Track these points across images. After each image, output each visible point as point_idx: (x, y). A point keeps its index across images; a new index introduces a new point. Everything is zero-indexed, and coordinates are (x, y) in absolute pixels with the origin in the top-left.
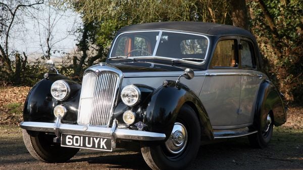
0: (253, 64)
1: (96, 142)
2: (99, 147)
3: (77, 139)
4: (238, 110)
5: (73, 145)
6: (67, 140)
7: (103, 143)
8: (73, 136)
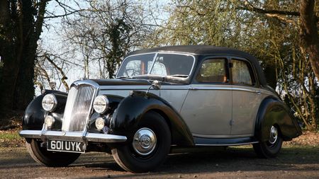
0: (252, 82)
1: (73, 145)
2: (75, 150)
3: (59, 144)
4: (231, 122)
5: (56, 149)
6: (52, 145)
7: (78, 147)
8: (56, 141)
